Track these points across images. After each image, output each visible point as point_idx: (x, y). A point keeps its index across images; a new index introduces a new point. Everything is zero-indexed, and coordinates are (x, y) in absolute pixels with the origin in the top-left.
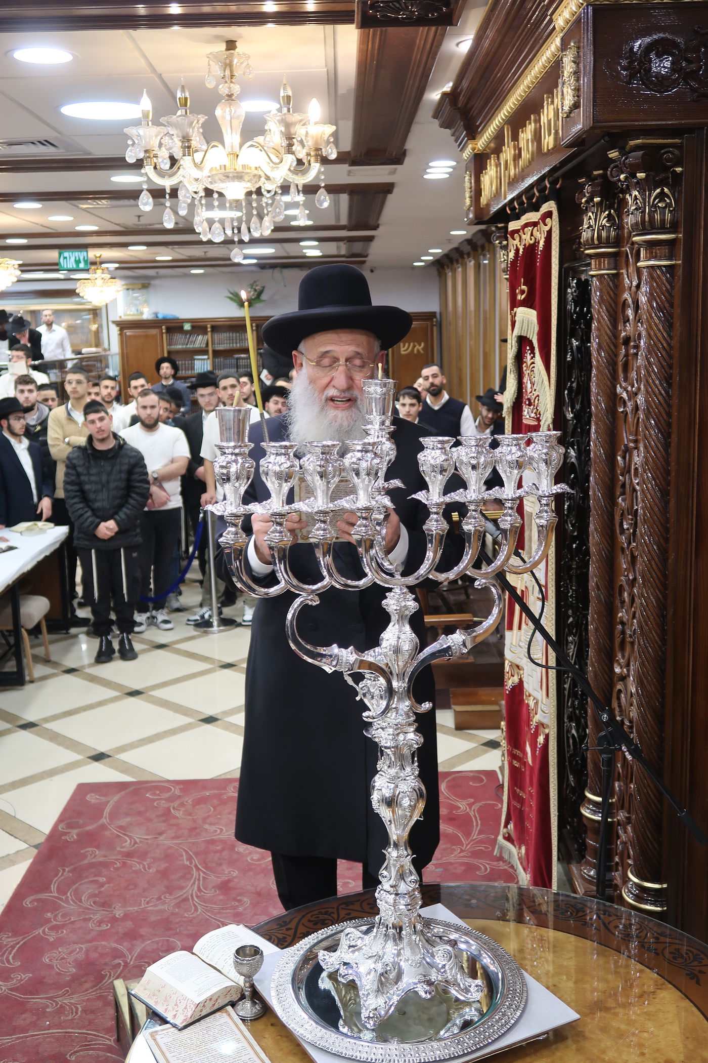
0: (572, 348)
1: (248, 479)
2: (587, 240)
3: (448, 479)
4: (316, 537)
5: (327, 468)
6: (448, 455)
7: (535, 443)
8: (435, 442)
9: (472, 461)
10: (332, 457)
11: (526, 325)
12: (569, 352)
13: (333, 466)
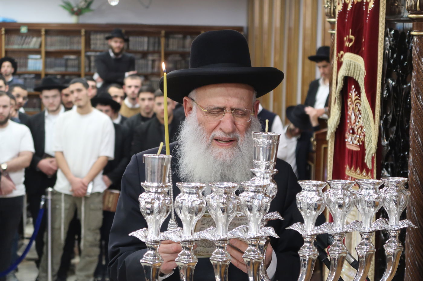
0: (388, 87)
1: (167, 212)
2: (411, 6)
3: (319, 215)
4: (215, 259)
5: (228, 206)
6: (321, 196)
7: (387, 187)
8: (310, 185)
9: (339, 201)
10: (232, 196)
11: (353, 68)
12: (385, 90)
13: (233, 203)
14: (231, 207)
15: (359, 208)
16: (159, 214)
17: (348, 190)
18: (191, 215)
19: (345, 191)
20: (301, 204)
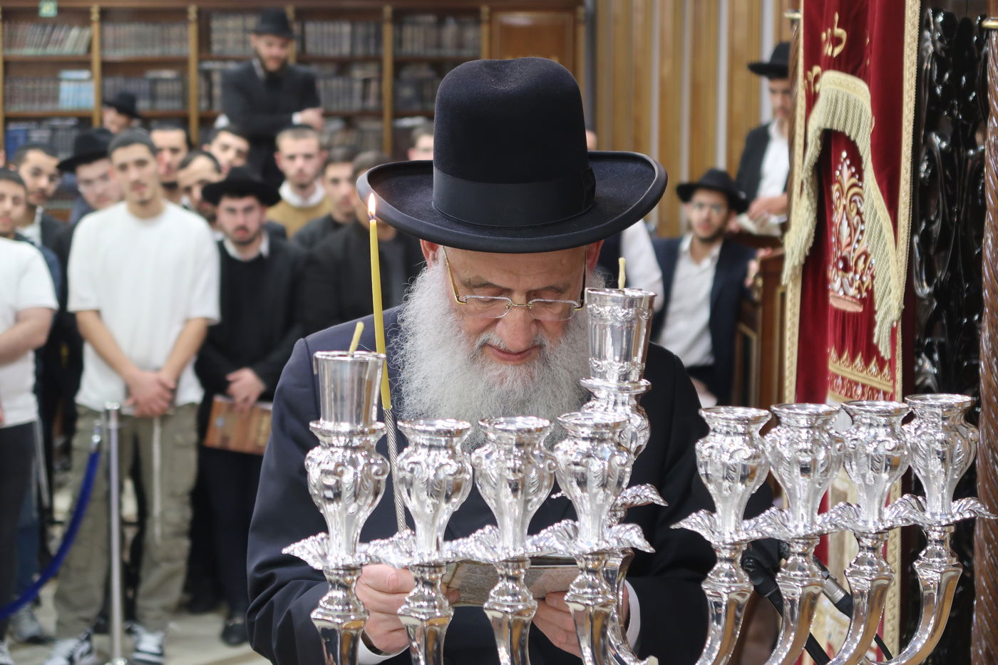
4: (497, 608)
6: (756, 447)
7: (920, 418)
8: (730, 419)
9: (803, 457)
10: (536, 452)
11: (844, 108)
12: (923, 161)
13: (538, 469)
14: (533, 478)
15: (851, 473)
16: (355, 501)
17: (823, 429)
18: (435, 501)
19: (817, 433)
20: (709, 467)
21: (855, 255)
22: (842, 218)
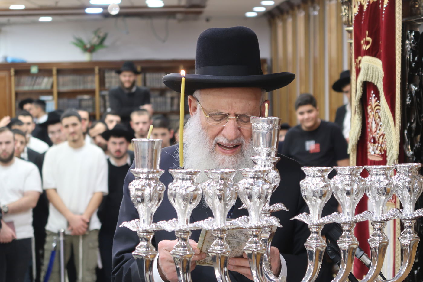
0: (411, 93)
1: (159, 200)
3: (326, 203)
4: (214, 251)
5: (225, 192)
6: (326, 182)
7: (399, 173)
8: (315, 170)
9: (347, 188)
10: (229, 183)
11: (371, 72)
13: (230, 190)
14: (228, 194)
16: (150, 202)
17: (356, 175)
18: (185, 203)
19: (353, 177)
20: (306, 192)
21: (378, 136)
22: (372, 120)
